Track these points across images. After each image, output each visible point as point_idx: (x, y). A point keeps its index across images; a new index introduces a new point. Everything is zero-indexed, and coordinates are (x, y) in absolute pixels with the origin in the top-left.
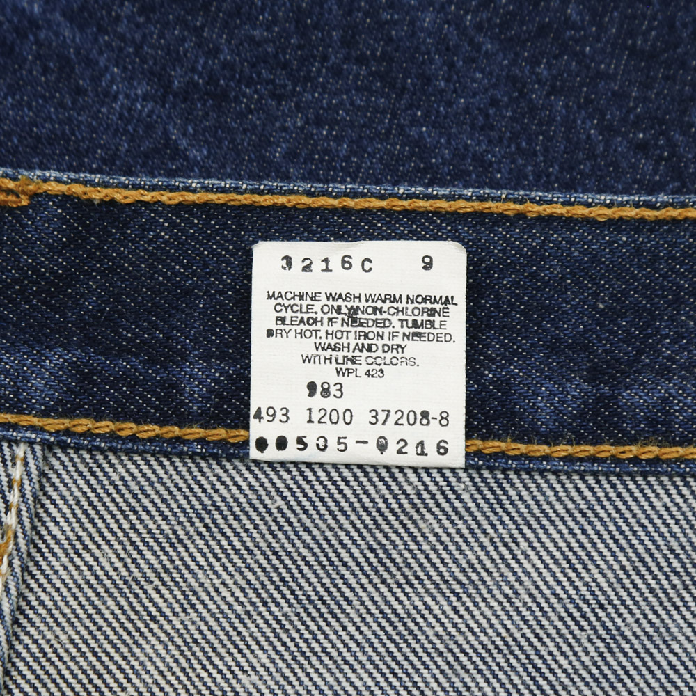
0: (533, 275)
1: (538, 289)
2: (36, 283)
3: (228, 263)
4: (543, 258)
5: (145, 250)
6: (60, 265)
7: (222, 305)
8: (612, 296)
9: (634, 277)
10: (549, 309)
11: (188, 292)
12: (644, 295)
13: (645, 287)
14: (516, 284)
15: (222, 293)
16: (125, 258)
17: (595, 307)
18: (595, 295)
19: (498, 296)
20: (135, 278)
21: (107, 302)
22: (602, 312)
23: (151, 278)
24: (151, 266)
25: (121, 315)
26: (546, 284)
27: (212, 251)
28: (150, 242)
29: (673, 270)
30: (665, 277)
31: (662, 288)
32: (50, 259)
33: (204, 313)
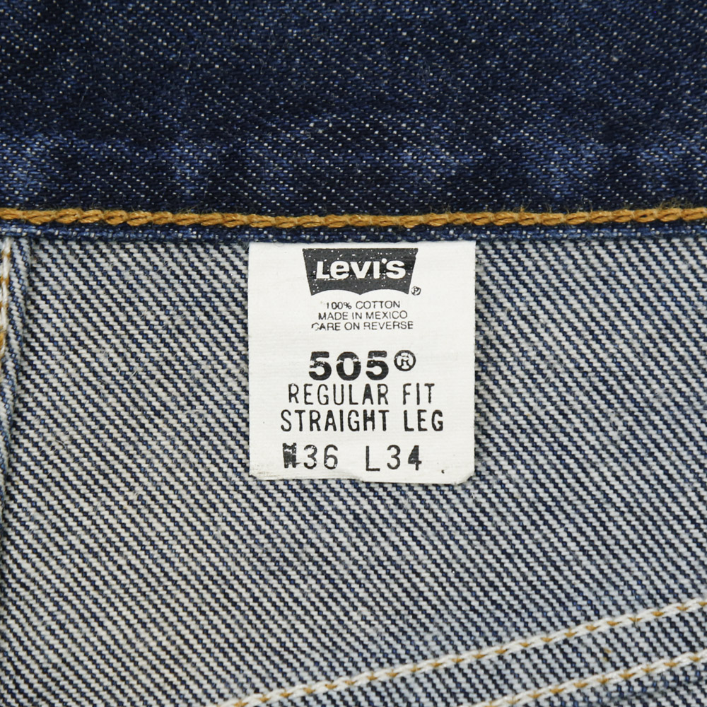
0: (540, 31)
1: (546, 45)
2: (10, 61)
3: (214, 35)
4: (550, 12)
5: (125, 24)
6: (35, 42)
7: (209, 79)
8: (626, 48)
9: (649, 26)
10: (559, 67)
11: (172, 67)
12: (660, 45)
13: (661, 35)
14: (522, 42)
15: (209, 66)
16: (104, 33)
17: (608, 61)
18: (608, 48)
19: (503, 55)
20: (115, 53)
21: (86, 81)
22: (616, 66)
23: (132, 53)
24: (132, 40)
25: (102, 94)
26: (554, 40)
27: (196, 22)
28: (130, 14)
29: (691, 15)
30: (682, 23)
31: (680, 35)
32: (25, 36)
33: (190, 89)
